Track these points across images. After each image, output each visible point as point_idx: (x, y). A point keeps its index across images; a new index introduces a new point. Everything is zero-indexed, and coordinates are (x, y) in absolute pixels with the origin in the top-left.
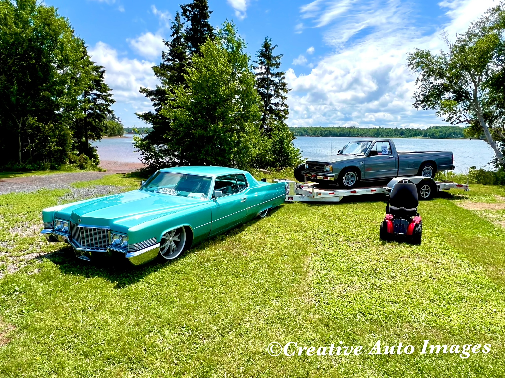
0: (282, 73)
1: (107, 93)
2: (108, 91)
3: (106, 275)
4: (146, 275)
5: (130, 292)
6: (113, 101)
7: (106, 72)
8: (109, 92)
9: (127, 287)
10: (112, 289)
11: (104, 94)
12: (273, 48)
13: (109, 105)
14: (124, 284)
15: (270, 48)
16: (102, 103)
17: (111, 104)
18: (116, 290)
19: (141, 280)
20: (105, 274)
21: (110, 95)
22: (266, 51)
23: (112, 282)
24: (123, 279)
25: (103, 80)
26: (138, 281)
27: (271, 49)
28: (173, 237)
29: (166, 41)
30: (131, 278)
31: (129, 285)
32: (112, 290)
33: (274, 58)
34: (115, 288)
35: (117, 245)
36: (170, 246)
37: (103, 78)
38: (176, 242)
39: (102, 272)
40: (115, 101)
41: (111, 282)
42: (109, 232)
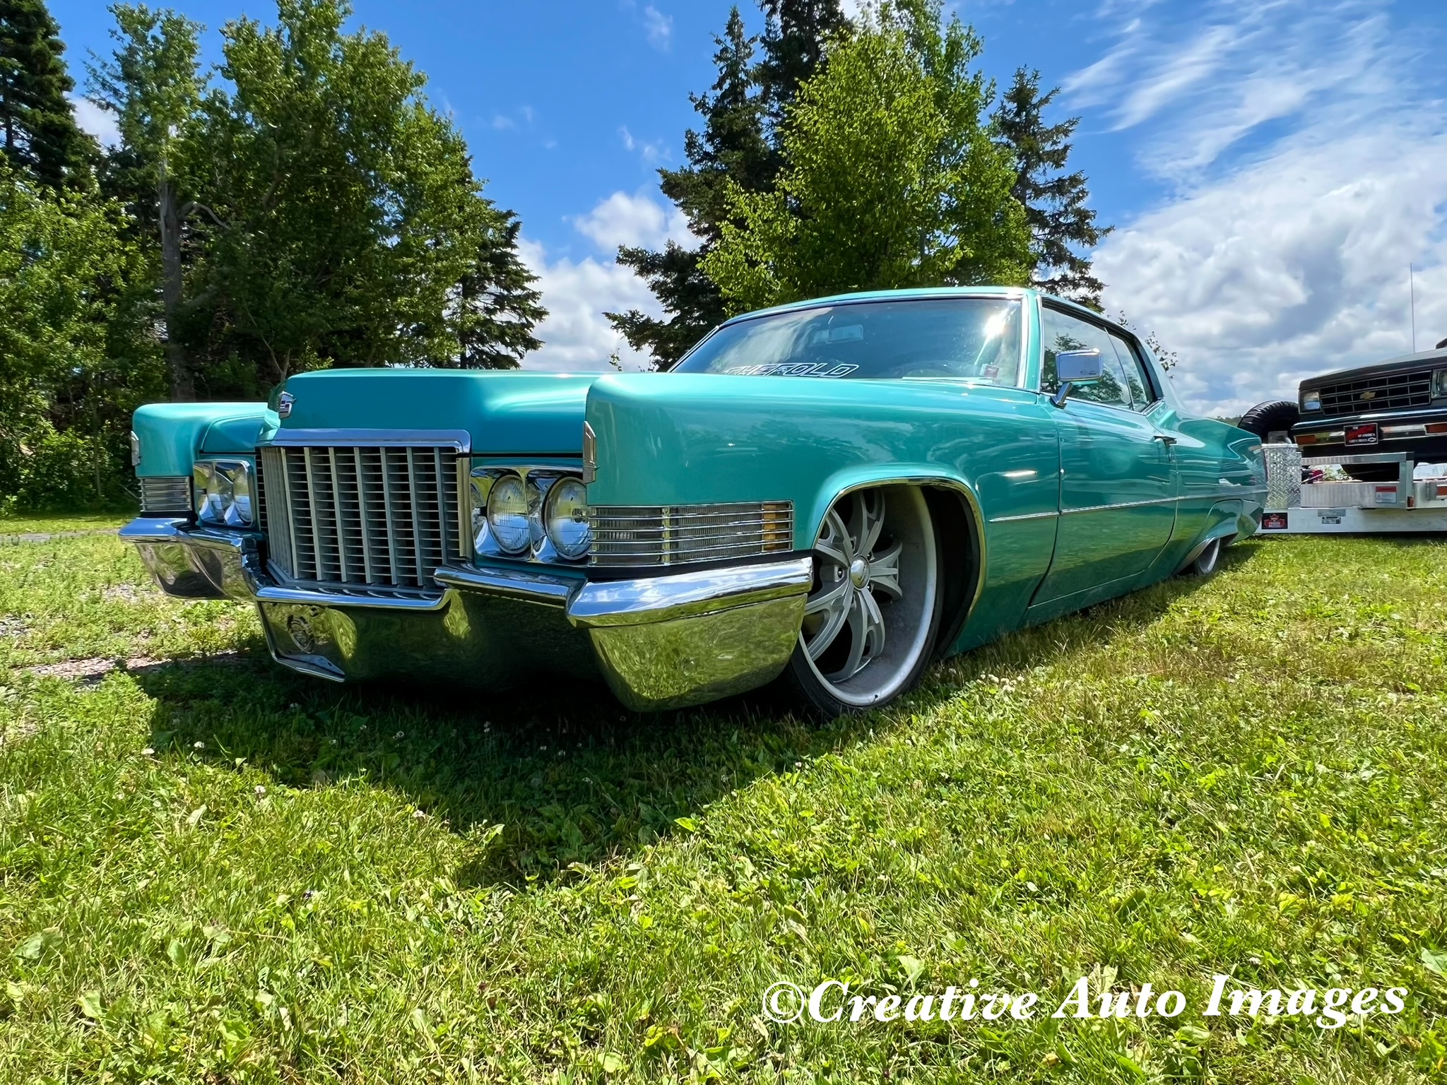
0: (1074, 181)
1: (524, 289)
2: (526, 285)
3: (428, 777)
4: (718, 790)
5: (602, 928)
6: (539, 314)
7: (521, 227)
8: (530, 286)
9: (574, 878)
10: (444, 883)
11: (518, 292)
12: (1045, 101)
13: (529, 325)
14: (555, 844)
15: (1035, 101)
16: (509, 323)
17: (536, 323)
18: (481, 894)
19: (686, 823)
20: (420, 770)
21: (533, 296)
22: (1018, 114)
23: (458, 827)
24: (546, 811)
25: (514, 252)
26: (664, 830)
27: (1035, 106)
28: (867, 560)
29: (700, 98)
30: (605, 808)
31: (592, 861)
32: (440, 895)
33: (1049, 135)
34: (469, 877)
35: (512, 560)
36: (855, 613)
37: (514, 247)
38: (881, 595)
39: (401, 752)
40: (545, 313)
41: (454, 829)
42: (462, 465)
